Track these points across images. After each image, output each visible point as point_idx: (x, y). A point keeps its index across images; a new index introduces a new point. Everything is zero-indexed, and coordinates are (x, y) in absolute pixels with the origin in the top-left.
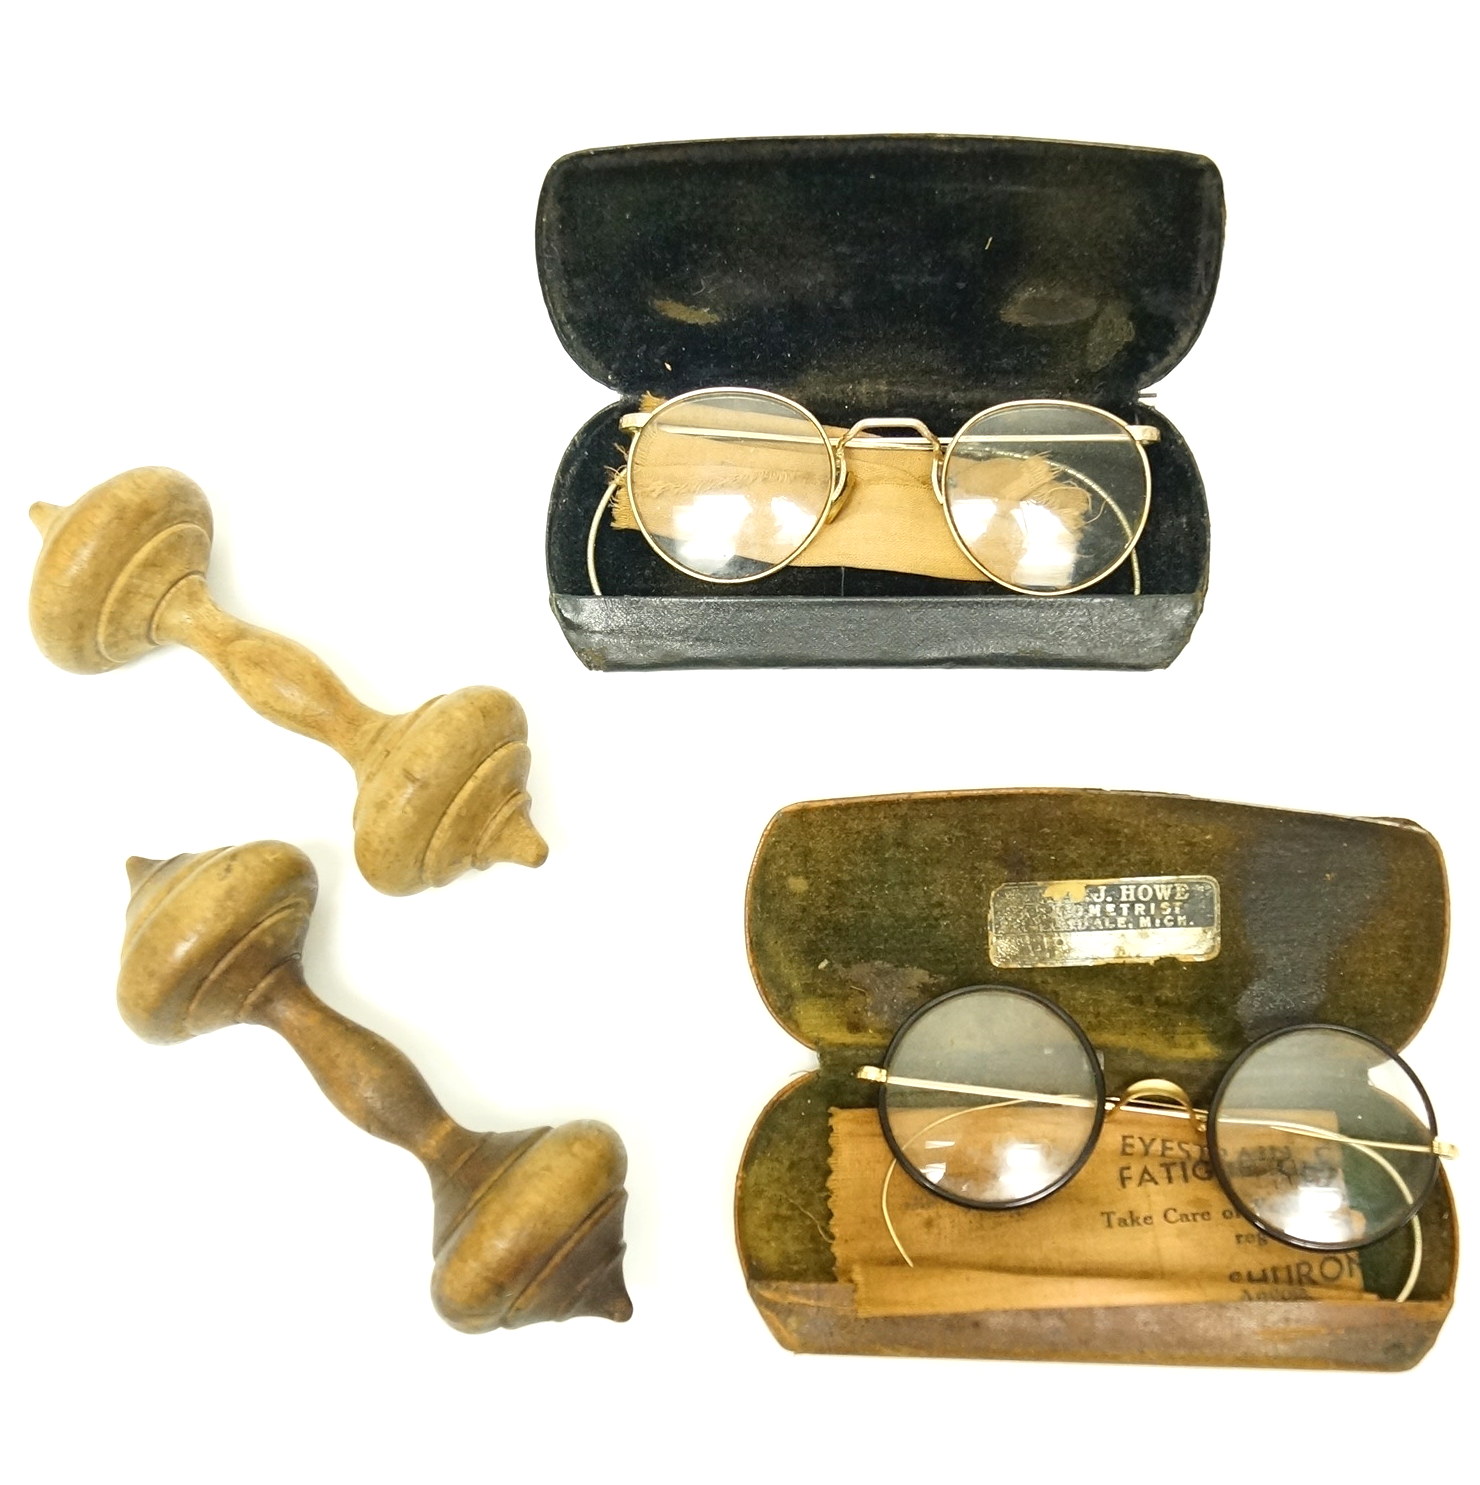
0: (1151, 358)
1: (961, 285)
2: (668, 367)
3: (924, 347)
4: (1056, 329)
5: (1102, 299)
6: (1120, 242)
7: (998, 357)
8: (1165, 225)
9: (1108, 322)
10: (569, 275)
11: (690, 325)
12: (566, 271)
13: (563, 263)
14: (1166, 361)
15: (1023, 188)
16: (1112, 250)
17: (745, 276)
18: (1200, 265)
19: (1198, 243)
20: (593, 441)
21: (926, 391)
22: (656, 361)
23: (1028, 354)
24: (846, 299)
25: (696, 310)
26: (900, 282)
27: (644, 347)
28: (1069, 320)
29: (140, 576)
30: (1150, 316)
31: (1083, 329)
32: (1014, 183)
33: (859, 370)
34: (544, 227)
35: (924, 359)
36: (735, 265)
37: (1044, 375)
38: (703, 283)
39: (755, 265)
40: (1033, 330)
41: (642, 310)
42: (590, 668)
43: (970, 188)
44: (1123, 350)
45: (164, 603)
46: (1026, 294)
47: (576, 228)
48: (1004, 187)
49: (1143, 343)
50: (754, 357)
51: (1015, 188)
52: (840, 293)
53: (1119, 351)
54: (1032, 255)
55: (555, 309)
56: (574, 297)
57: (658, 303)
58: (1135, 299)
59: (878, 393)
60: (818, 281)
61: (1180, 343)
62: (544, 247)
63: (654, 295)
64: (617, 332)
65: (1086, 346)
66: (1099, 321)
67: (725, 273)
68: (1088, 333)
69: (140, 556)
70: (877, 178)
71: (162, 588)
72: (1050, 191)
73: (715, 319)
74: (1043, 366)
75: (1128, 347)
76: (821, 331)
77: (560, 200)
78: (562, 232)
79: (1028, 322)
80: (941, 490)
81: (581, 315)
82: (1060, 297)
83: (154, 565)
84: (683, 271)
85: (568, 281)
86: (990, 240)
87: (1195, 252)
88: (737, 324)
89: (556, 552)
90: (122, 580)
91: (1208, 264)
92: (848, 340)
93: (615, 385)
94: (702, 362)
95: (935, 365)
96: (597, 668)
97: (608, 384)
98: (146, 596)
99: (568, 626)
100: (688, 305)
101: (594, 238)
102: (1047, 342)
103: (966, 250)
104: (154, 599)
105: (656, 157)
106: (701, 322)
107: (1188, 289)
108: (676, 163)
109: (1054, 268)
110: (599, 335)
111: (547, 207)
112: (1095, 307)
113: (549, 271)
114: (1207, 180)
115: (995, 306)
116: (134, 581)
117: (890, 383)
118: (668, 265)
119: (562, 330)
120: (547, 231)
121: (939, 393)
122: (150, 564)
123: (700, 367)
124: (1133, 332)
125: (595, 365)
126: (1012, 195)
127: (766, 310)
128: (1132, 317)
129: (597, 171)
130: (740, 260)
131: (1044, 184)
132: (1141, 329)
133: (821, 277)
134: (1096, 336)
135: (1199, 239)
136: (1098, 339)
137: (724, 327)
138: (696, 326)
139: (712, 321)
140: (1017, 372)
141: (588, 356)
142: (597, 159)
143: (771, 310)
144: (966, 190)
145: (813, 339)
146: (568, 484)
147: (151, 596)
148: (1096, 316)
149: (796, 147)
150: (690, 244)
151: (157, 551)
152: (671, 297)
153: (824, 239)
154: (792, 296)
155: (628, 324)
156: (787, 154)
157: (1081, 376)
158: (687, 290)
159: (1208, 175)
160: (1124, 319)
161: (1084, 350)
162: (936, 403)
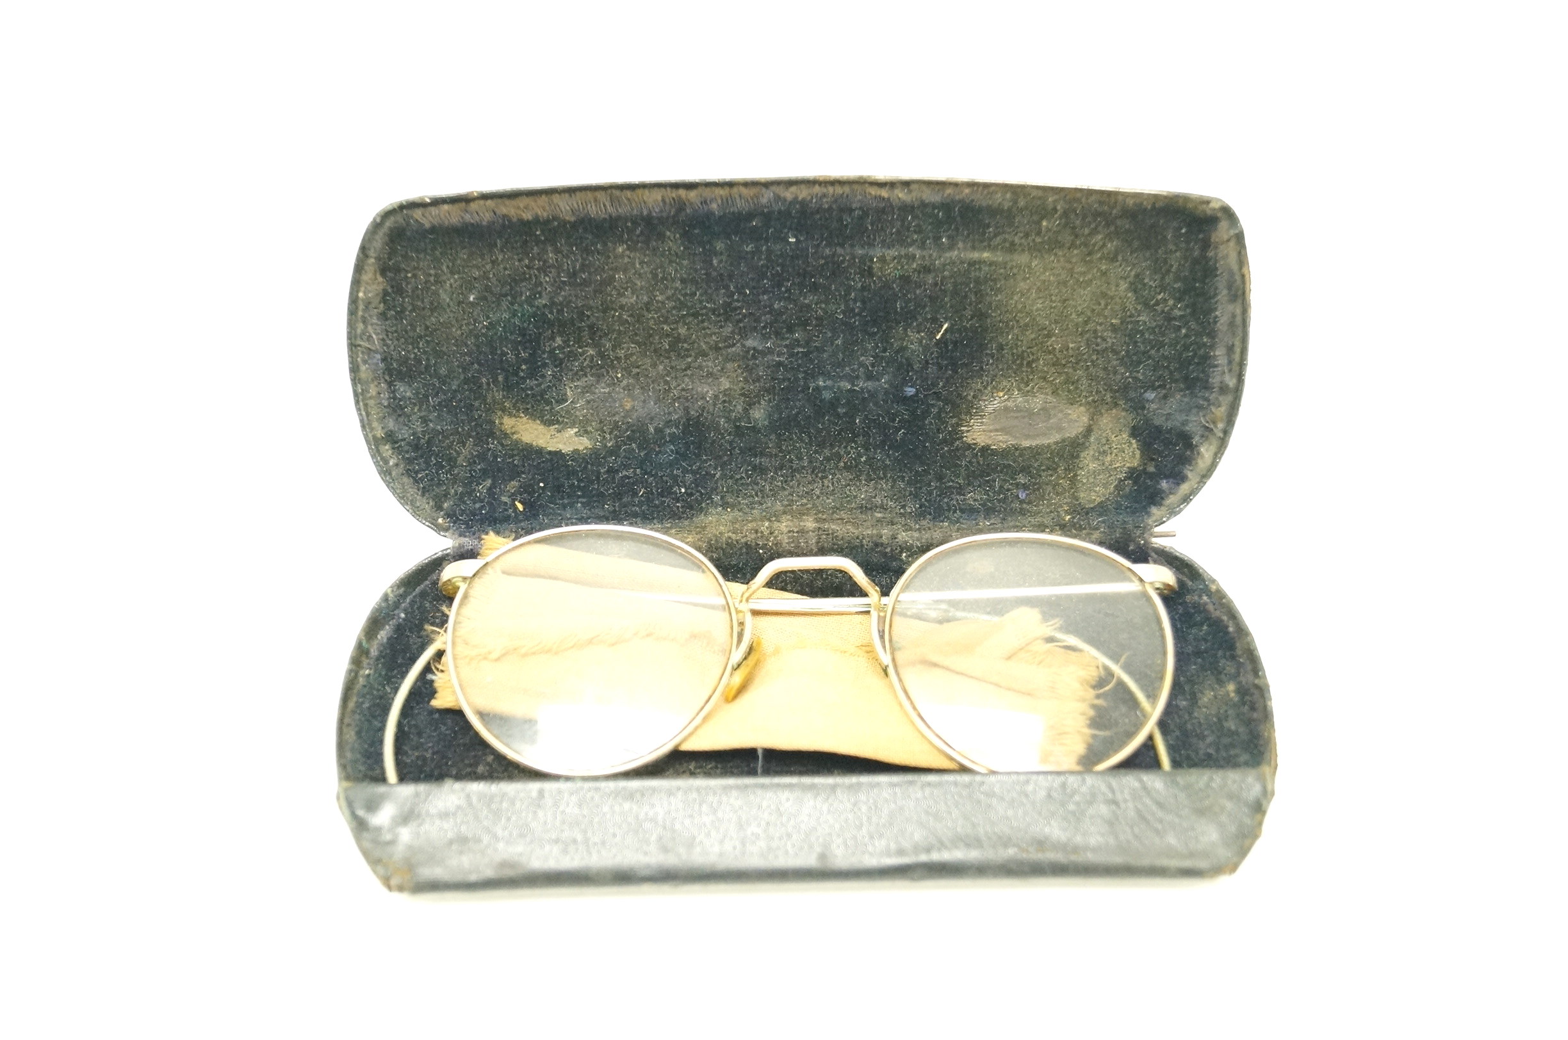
0: (1164, 484)
1: (910, 391)
2: (520, 507)
3: (863, 478)
4: (1036, 452)
5: (1096, 408)
6: (1114, 329)
7: (960, 490)
8: (1171, 302)
9: (1104, 441)
10: (391, 376)
11: (550, 453)
12: (389, 370)
13: (384, 360)
14: (1185, 488)
15: (986, 255)
16: (1104, 340)
17: (625, 382)
18: (1220, 352)
19: (1215, 322)
20: (413, 602)
21: (866, 530)
22: (504, 499)
23: (1001, 487)
24: (758, 414)
25: (559, 431)
26: (830, 388)
27: (489, 482)
28: (1053, 438)
30: (1158, 429)
31: (1071, 451)
32: (974, 248)
33: (778, 506)
34: (361, 307)
35: (863, 493)
36: (613, 367)
37: (1022, 512)
38: (569, 393)
39: (638, 367)
40: (1005, 453)
41: (487, 432)
42: (390, 888)
43: (918, 253)
44: (1126, 478)
46: (994, 403)
47: (402, 311)
48: (962, 253)
49: (1151, 469)
50: (635, 494)
51: (975, 255)
52: (751, 405)
53: (1121, 480)
54: (1001, 348)
55: (370, 424)
56: (396, 408)
57: (508, 423)
58: (1138, 406)
59: (802, 532)
60: (722, 389)
61: (1200, 462)
62: (359, 331)
63: (504, 410)
64: (452, 461)
65: (1076, 475)
66: (1092, 439)
67: (599, 377)
68: (1078, 457)
70: (798, 241)
72: (1022, 259)
73: (583, 444)
74: (1022, 502)
75: (1133, 475)
76: (726, 458)
77: (383, 271)
78: (383, 316)
79: (1000, 441)
80: (884, 647)
81: (404, 433)
82: (1039, 406)
84: (543, 376)
85: (390, 384)
86: (946, 326)
87: (1212, 334)
88: (613, 452)
89: (351, 735)
91: (1230, 349)
92: (761, 470)
93: (447, 530)
94: (566, 501)
95: (878, 500)
96: (401, 889)
97: (439, 529)
99: (360, 826)
100: (548, 423)
101: (427, 328)
102: (1025, 470)
103: (914, 341)
105: (509, 209)
106: (566, 449)
107: (1207, 387)
108: (537, 221)
109: (1029, 364)
110: (427, 463)
111: (366, 277)
112: (1085, 419)
113: (363, 368)
114: (1223, 231)
115: (954, 421)
117: (817, 520)
118: (524, 367)
119: (378, 451)
120: (364, 311)
121: (886, 532)
123: (564, 507)
124: (1138, 453)
125: (421, 502)
126: (972, 263)
127: (652, 430)
128: (1135, 432)
129: (433, 230)
130: (618, 359)
131: (1012, 248)
132: (1147, 449)
133: (725, 384)
134: (1089, 462)
135: (1216, 317)
136: (1092, 466)
137: (594, 457)
138: (558, 454)
139: (581, 448)
140: (989, 511)
141: (412, 491)
142: (434, 210)
143: (658, 431)
144: (914, 257)
145: (716, 469)
146: (374, 652)
148: (1089, 431)
149: (693, 195)
150: (553, 339)
152: (526, 411)
153: (728, 329)
154: (686, 409)
155: (466, 451)
156: (681, 205)
157: (1073, 511)
158: (549, 403)
159: (1223, 225)
160: (1125, 436)
161: (1073, 480)
162: (882, 544)
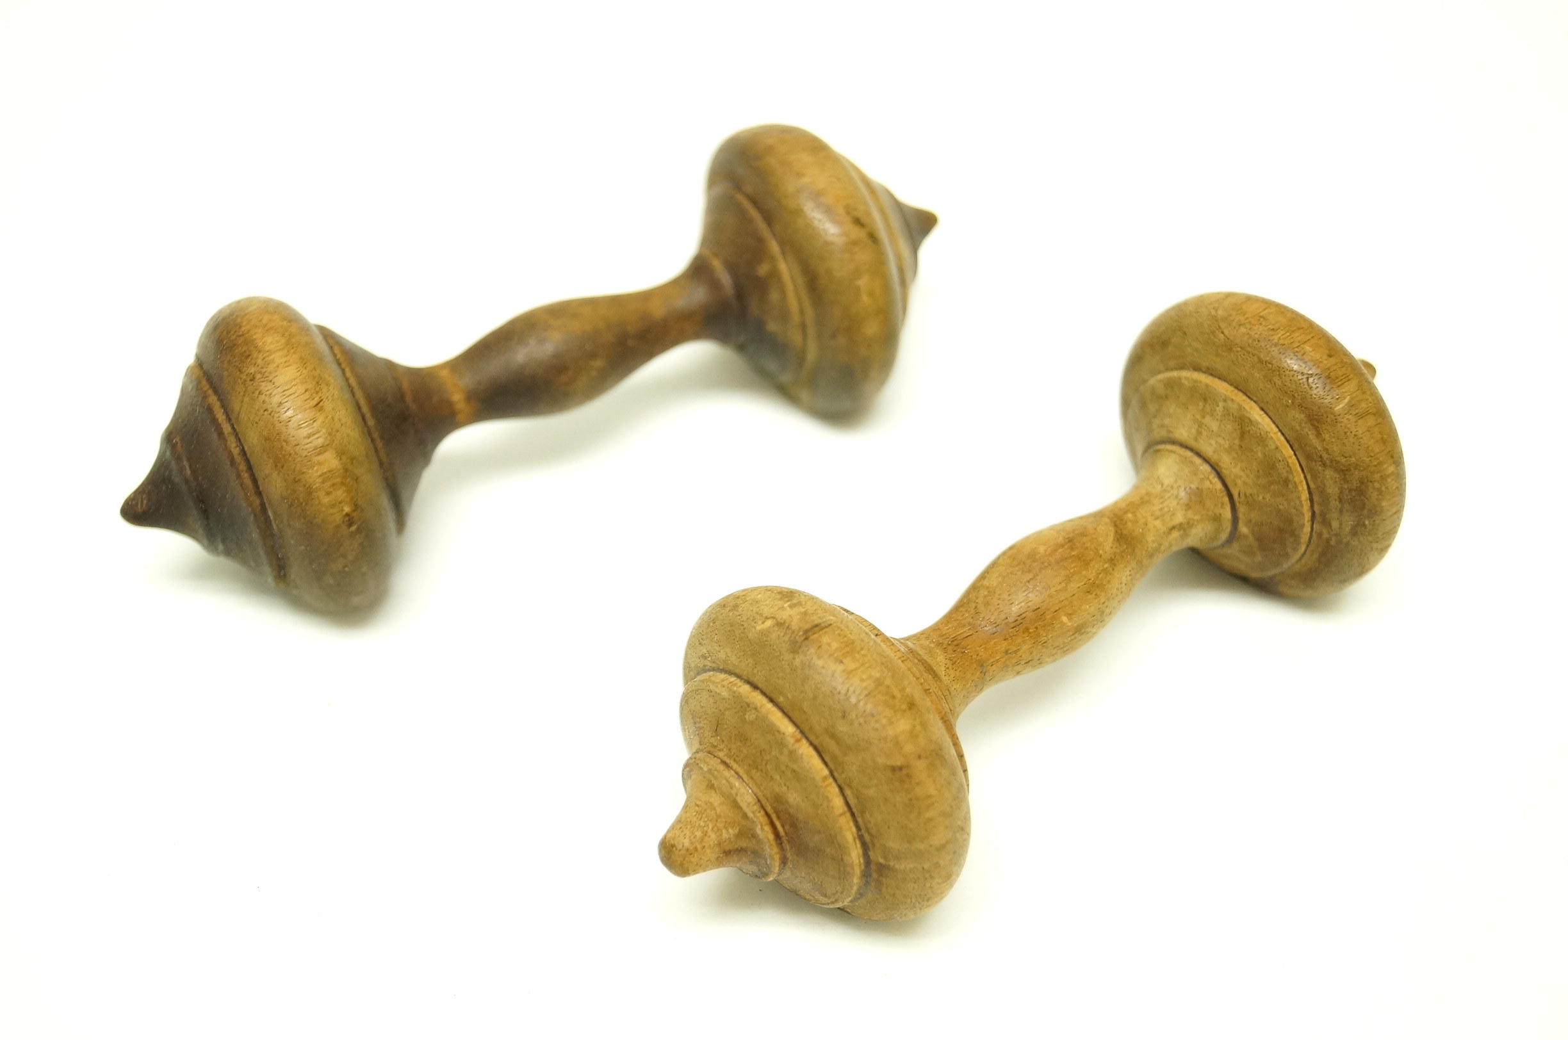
29: (1227, 412)
45: (1189, 454)
69: (1256, 414)
71: (1208, 449)
83: (1243, 435)
90: (1222, 387)
98: (1200, 425)
104: (1196, 439)
116: (1221, 404)
122: (1243, 426)
147: (1199, 433)
151: (1262, 440)
